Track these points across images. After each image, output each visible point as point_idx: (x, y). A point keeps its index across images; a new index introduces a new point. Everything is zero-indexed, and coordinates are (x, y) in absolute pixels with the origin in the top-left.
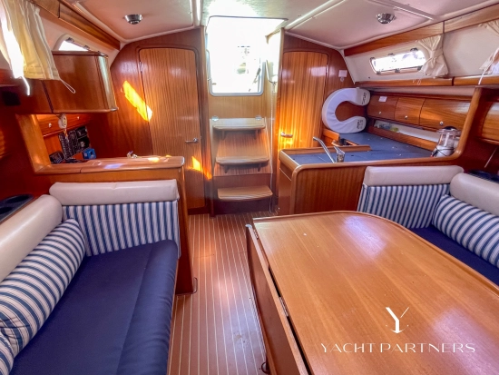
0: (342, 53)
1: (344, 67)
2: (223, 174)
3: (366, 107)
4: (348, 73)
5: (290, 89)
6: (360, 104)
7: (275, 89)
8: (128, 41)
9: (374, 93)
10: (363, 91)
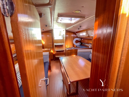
0: (75, 33)
2: (56, 53)
4: (77, 36)
7: (65, 38)
10: (80, 38)
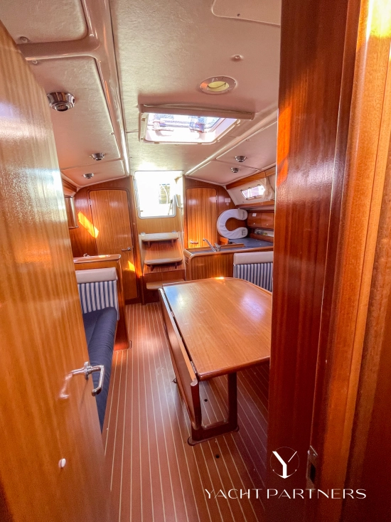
0: (225, 187)
1: (228, 196)
2: (150, 272)
3: (246, 221)
4: (231, 200)
5: (193, 212)
6: (241, 219)
7: (182, 213)
8: (82, 187)
9: (250, 212)
10: (242, 211)
